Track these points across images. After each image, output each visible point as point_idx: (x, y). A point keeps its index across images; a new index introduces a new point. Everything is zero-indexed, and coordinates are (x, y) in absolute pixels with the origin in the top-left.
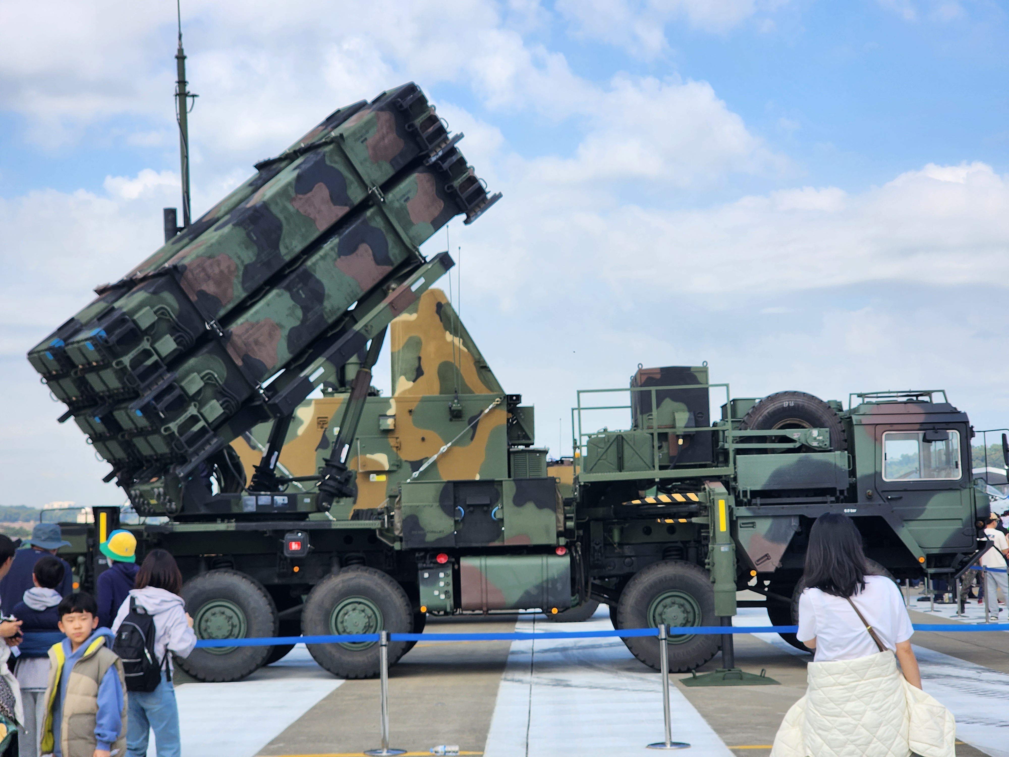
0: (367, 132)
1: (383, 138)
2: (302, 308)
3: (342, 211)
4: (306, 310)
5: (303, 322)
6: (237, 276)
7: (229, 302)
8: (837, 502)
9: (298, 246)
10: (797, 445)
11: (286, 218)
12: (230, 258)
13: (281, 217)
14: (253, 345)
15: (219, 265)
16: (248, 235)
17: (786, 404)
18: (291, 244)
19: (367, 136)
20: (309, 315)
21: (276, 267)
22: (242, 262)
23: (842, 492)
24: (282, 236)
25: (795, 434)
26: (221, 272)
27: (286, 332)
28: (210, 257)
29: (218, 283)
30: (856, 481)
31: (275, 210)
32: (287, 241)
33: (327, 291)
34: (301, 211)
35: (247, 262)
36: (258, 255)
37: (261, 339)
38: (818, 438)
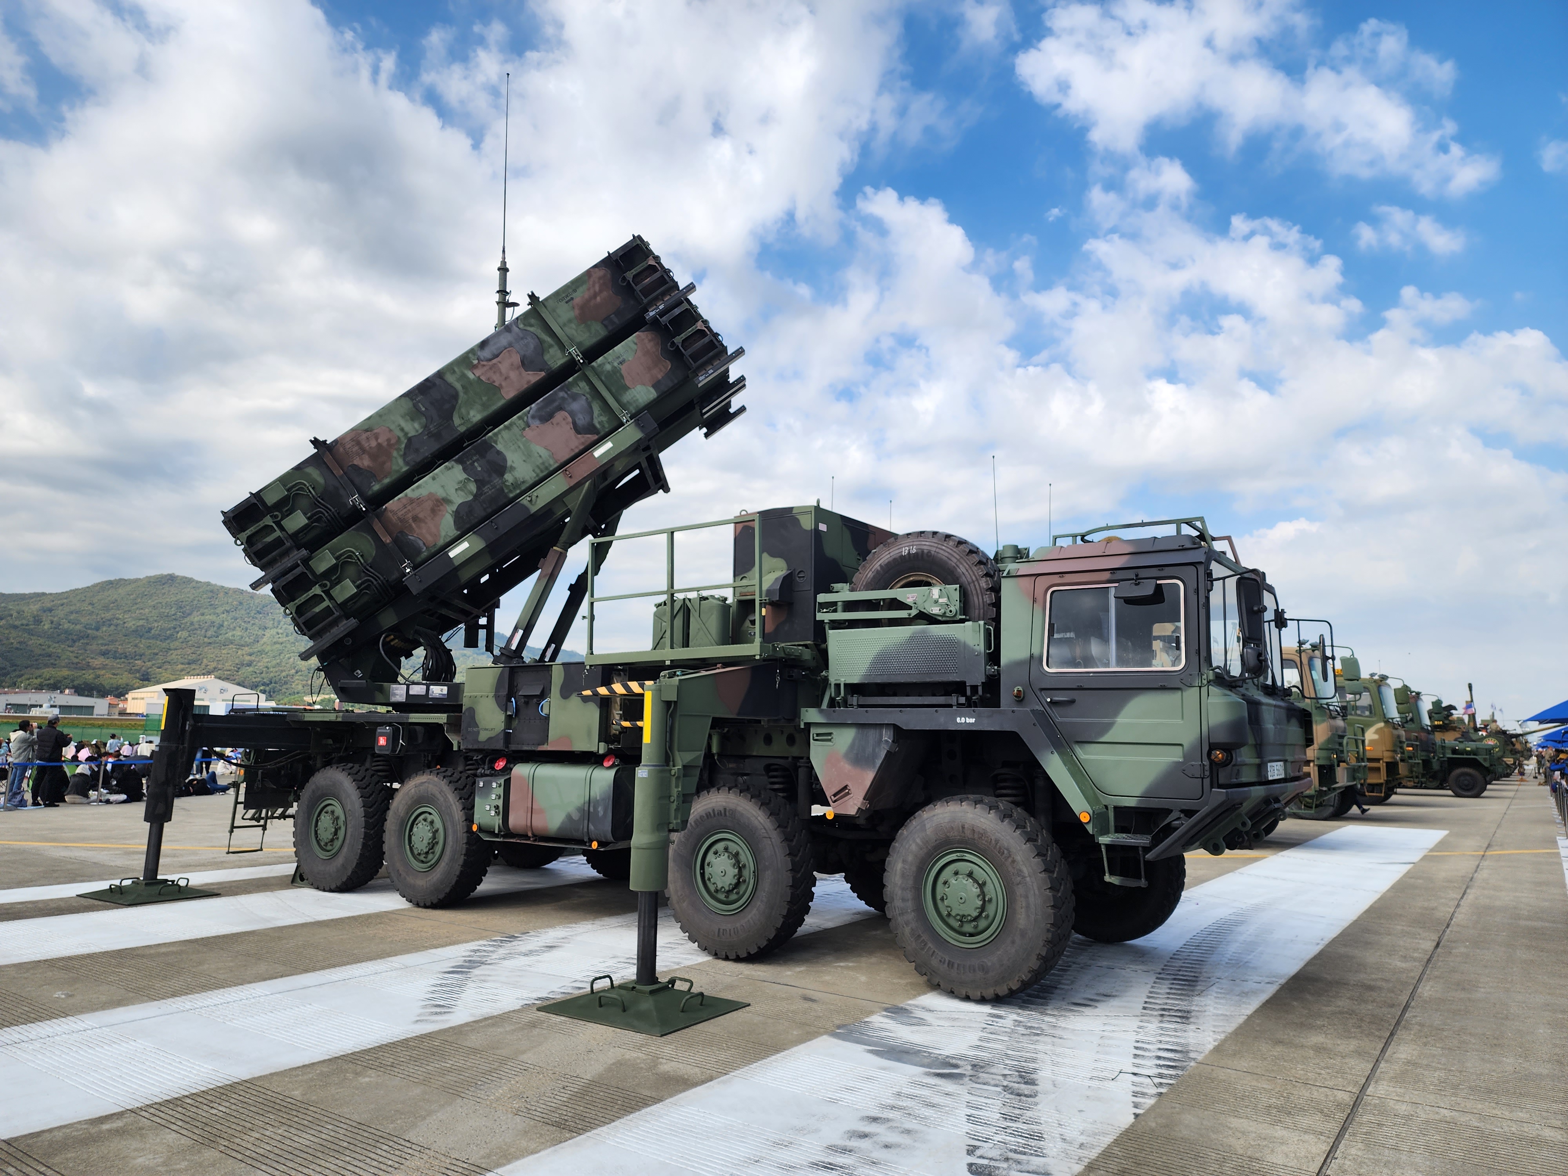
0: (575, 291)
1: (595, 296)
2: (476, 481)
3: (534, 377)
4: (480, 483)
5: (476, 496)
6: (398, 450)
7: (386, 477)
8: (969, 706)
9: (476, 416)
10: (914, 612)
11: (463, 387)
12: (391, 430)
13: (458, 386)
14: (411, 521)
15: (377, 439)
16: (415, 406)
17: (905, 551)
18: (469, 413)
19: (574, 295)
20: (485, 489)
21: (448, 438)
22: (406, 434)
23: (974, 688)
24: (457, 406)
25: (910, 596)
26: (379, 445)
27: (454, 508)
28: (367, 431)
29: (374, 457)
30: (998, 671)
31: (450, 378)
32: (463, 411)
33: (509, 463)
34: (483, 378)
35: (412, 433)
36: (425, 427)
37: (421, 515)
38: (941, 600)
